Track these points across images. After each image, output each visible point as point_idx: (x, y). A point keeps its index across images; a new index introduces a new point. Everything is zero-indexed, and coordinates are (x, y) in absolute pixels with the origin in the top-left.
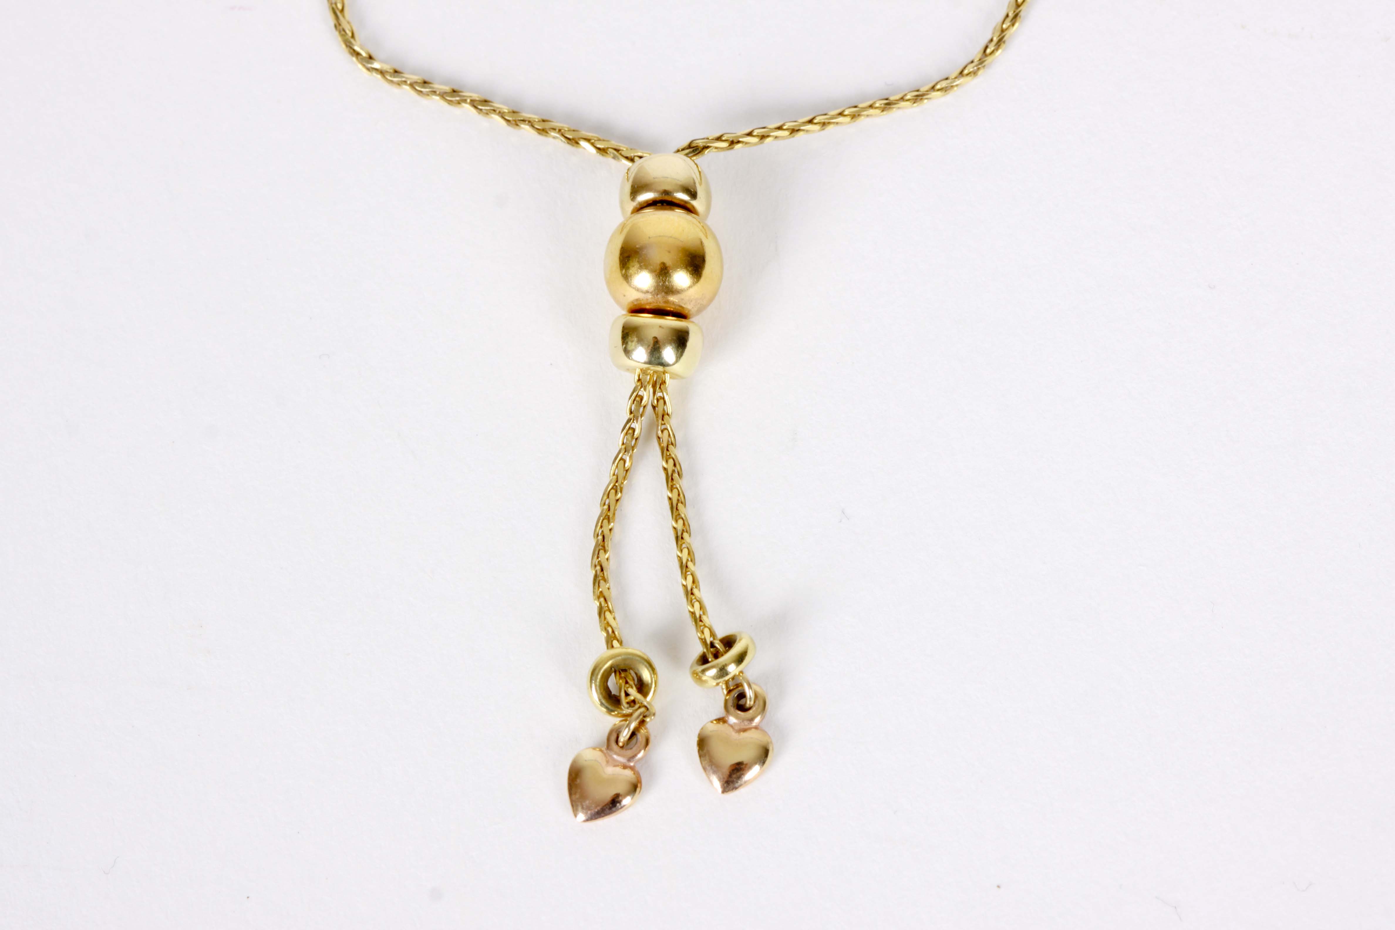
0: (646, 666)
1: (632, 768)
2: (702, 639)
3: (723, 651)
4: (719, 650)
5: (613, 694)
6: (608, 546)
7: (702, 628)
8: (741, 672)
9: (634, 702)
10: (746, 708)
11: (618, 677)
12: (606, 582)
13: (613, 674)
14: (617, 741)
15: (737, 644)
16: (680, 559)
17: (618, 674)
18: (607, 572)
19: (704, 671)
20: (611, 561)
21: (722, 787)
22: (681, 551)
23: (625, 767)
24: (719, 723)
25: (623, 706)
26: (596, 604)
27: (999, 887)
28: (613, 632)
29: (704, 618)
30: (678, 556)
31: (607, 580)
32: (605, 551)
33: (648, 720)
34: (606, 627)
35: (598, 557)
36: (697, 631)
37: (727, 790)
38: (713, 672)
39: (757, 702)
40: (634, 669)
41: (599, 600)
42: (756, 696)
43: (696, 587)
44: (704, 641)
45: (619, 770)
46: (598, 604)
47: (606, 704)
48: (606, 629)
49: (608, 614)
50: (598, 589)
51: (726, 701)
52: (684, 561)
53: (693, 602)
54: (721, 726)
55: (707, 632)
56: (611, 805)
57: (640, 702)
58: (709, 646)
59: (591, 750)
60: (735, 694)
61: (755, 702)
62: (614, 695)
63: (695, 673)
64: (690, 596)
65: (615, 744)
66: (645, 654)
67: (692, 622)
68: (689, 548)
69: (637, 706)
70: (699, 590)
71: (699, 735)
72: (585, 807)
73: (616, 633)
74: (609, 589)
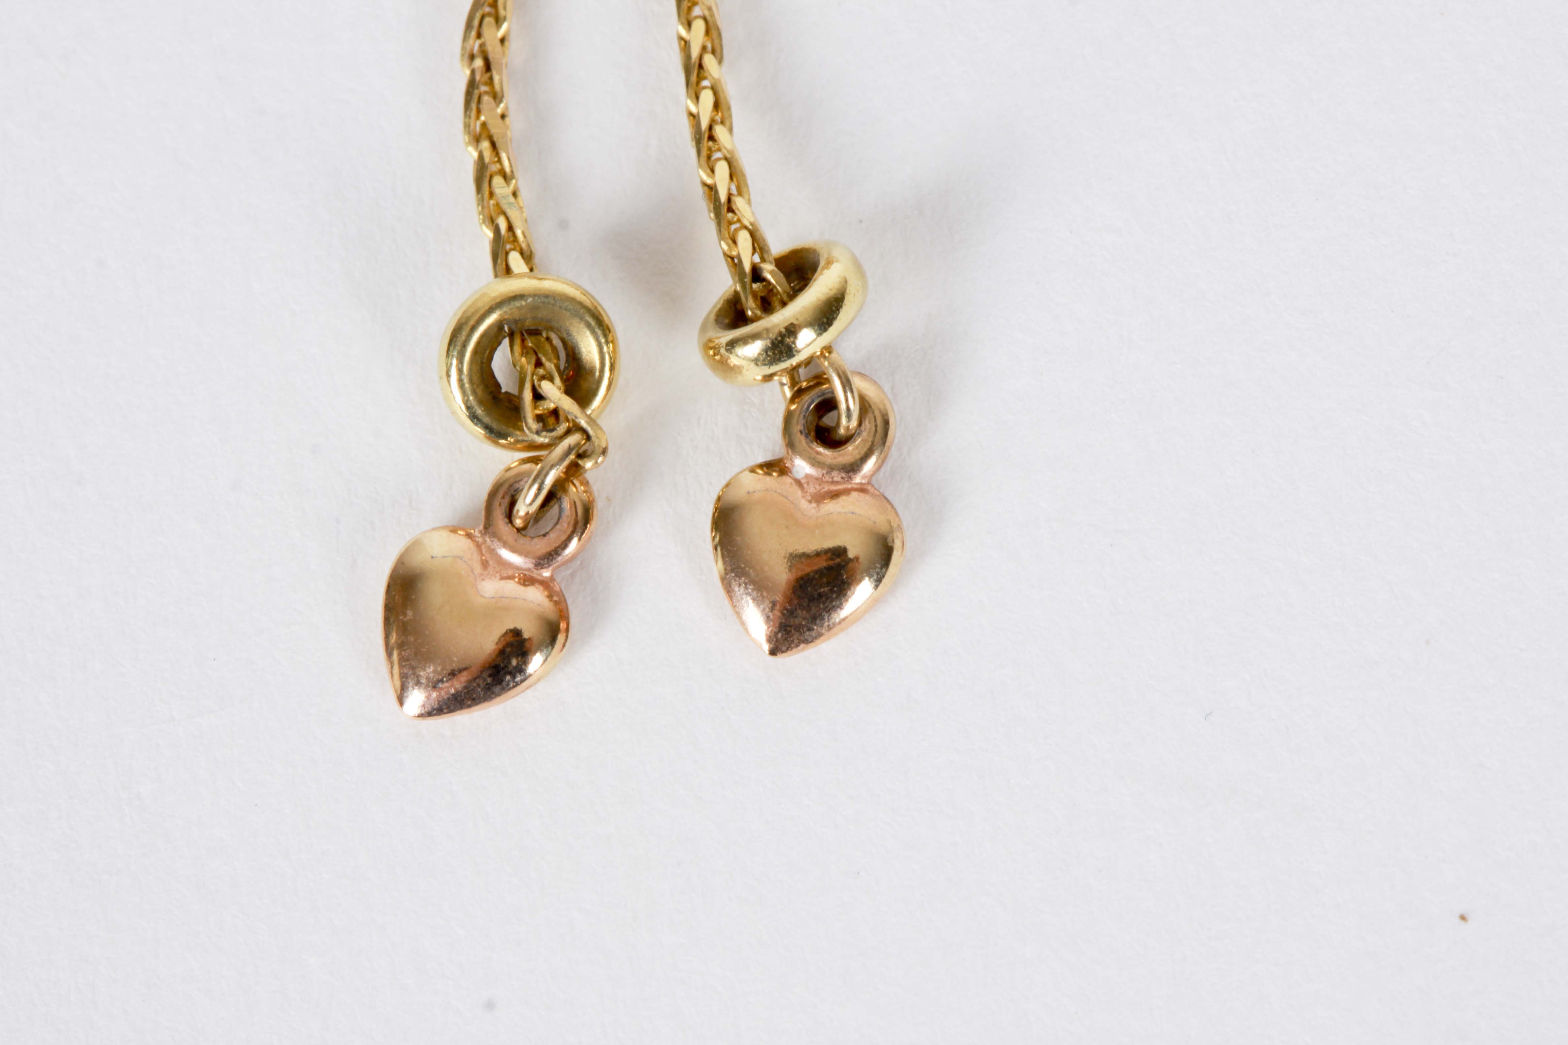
0: (589, 326)
1: (545, 584)
2: (732, 258)
3: (785, 292)
4: (774, 287)
5: (503, 390)
6: (505, 8)
7: (733, 227)
8: (828, 349)
9: (555, 413)
10: (837, 438)
11: (517, 348)
12: (497, 100)
13: (506, 342)
14: (510, 515)
15: (821, 274)
16: (685, 45)
17: (518, 341)
18: (500, 73)
19: (732, 345)
20: (514, 44)
21: (769, 640)
22: (689, 25)
23: (527, 581)
24: (770, 474)
25: (526, 425)
26: (471, 154)
27: (1463, 918)
28: (510, 228)
29: (739, 203)
30: (681, 38)
31: (499, 95)
32: (498, 21)
33: (588, 464)
34: (494, 216)
35: (479, 35)
36: (721, 237)
37: (784, 648)
38: (755, 348)
39: (867, 424)
40: (559, 331)
41: (477, 146)
42: (865, 406)
43: (722, 123)
44: (734, 262)
45: (512, 588)
46: (475, 155)
47: (487, 420)
48: (492, 221)
49: (498, 181)
50: (478, 117)
51: (788, 418)
52: (695, 52)
53: (713, 158)
54: (773, 481)
55: (744, 239)
56: (489, 680)
57: (570, 417)
58: (748, 280)
59: (445, 534)
60: (811, 400)
61: (860, 424)
62: (506, 393)
63: (711, 348)
64: (706, 144)
65: (507, 520)
66: (585, 293)
67: (710, 211)
68: (709, 18)
69: (562, 428)
70: (731, 130)
71: (719, 499)
72: (423, 681)
73: (519, 233)
74: (503, 116)
